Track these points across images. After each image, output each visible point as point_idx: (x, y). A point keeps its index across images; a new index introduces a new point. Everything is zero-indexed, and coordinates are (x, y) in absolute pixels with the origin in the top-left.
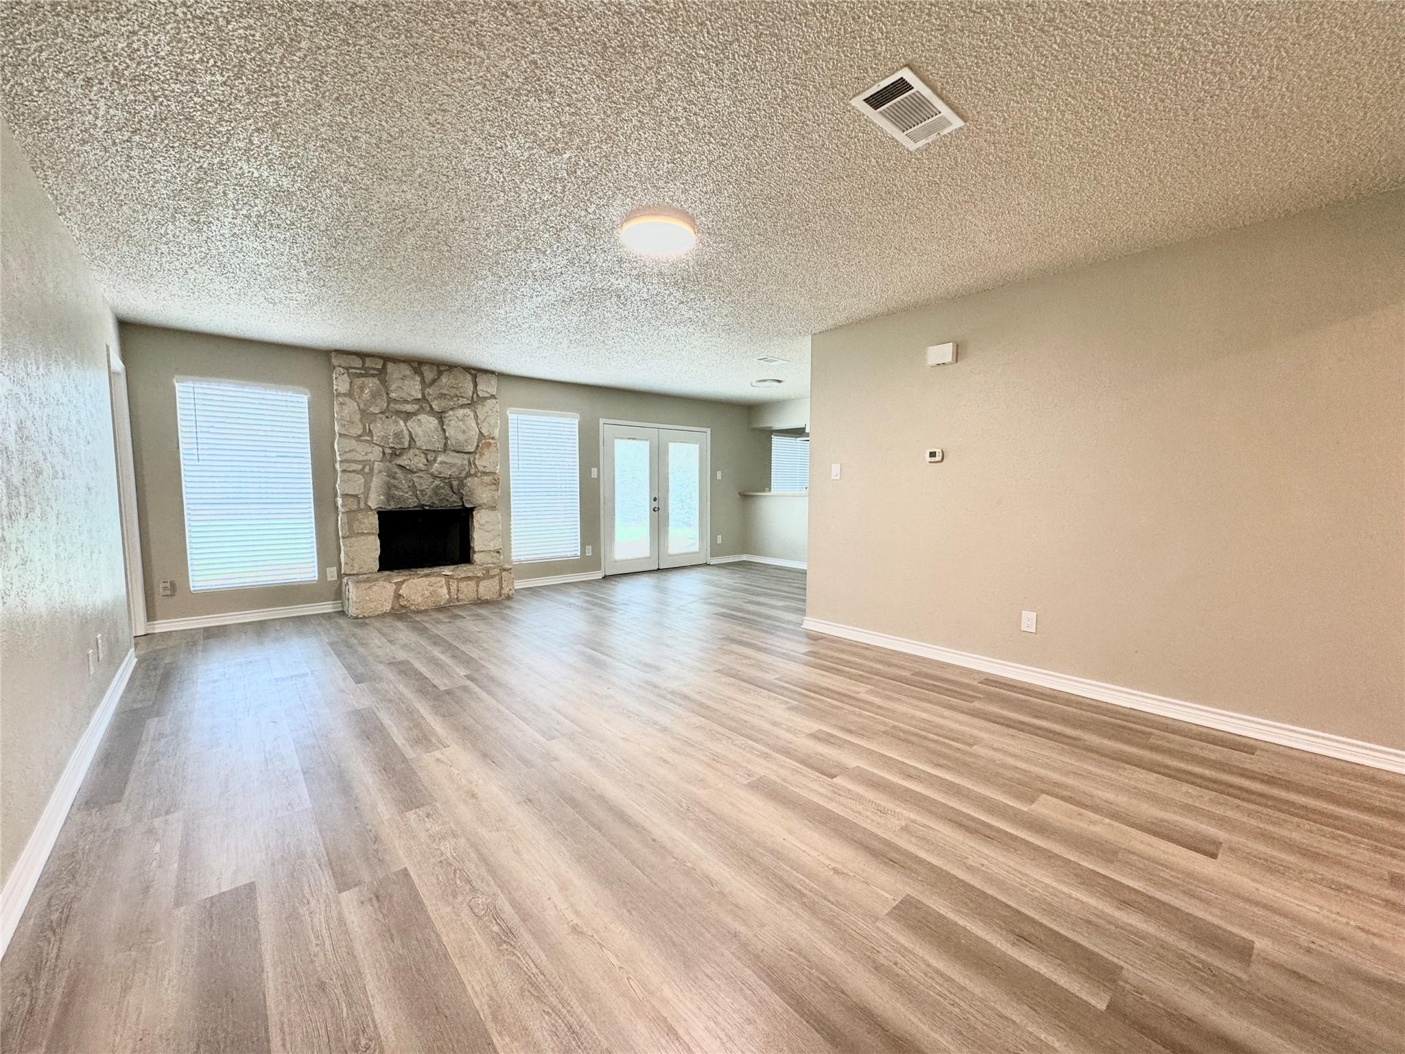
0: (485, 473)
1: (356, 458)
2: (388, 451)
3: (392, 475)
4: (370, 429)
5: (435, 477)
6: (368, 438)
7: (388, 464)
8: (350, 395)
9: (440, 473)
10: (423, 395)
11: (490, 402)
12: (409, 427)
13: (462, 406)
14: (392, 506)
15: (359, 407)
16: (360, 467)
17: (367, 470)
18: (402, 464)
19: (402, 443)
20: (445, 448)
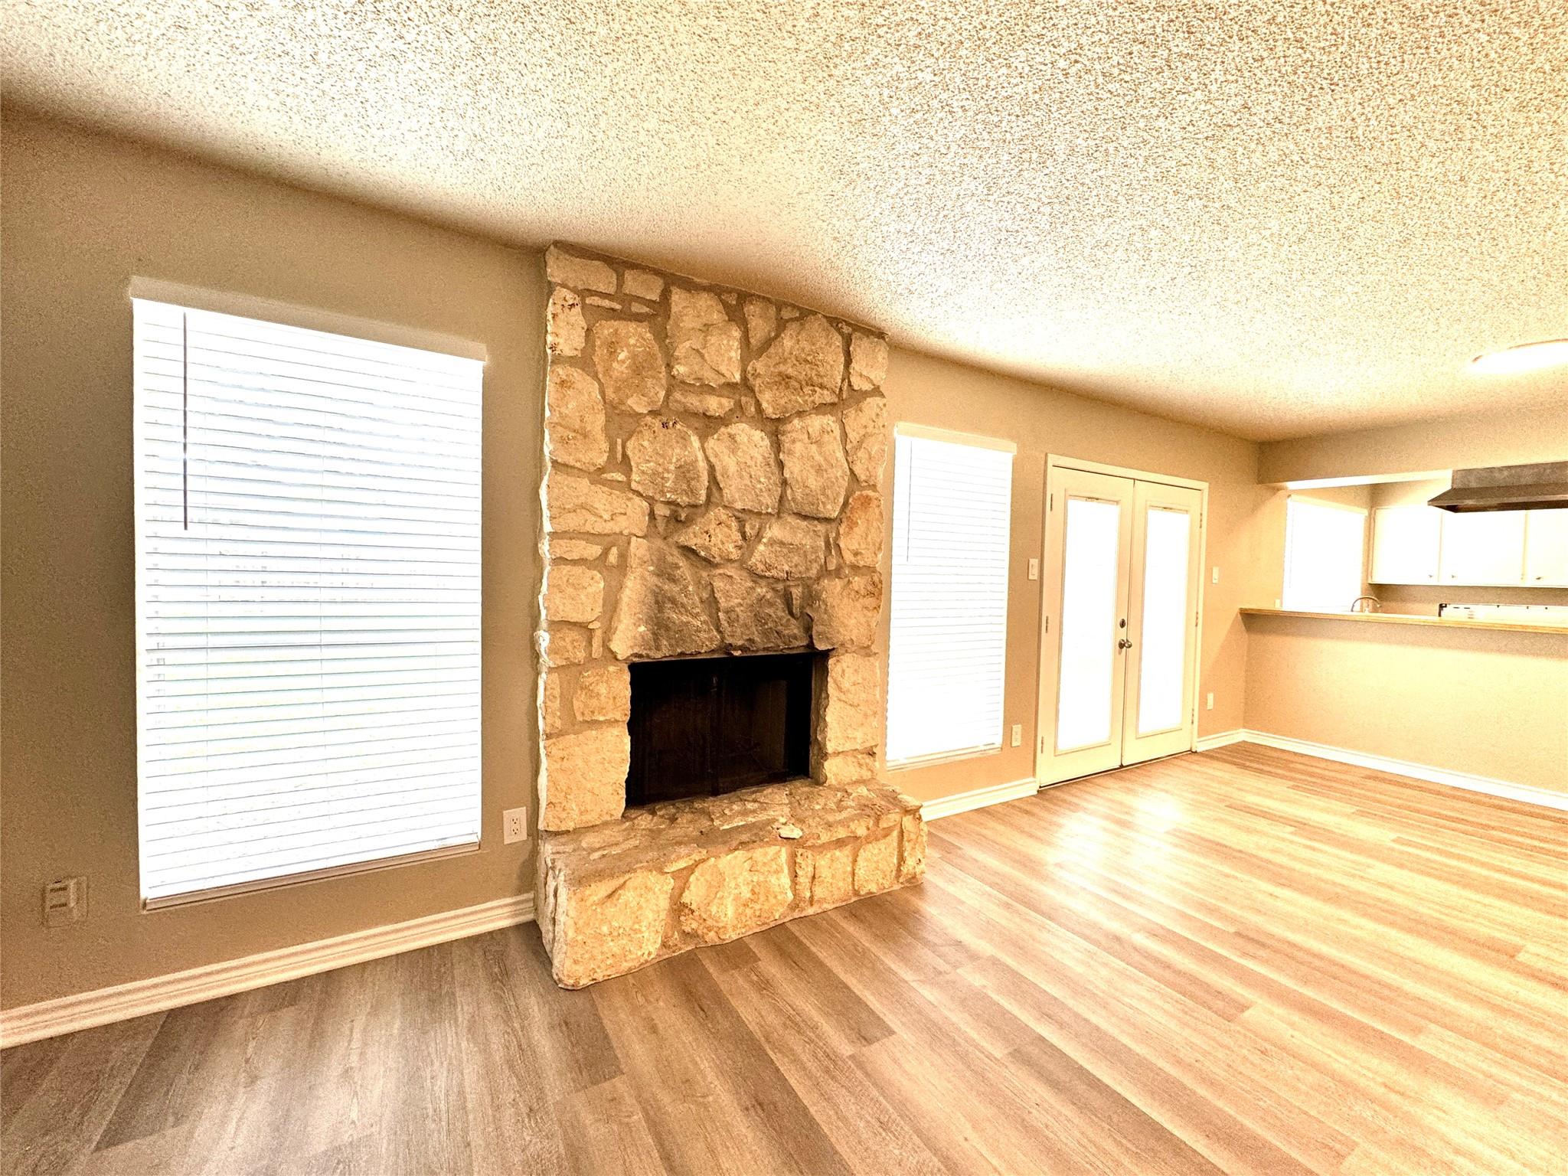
0: (855, 568)
1: (588, 528)
2: (662, 511)
3: (666, 572)
4: (625, 455)
5: (756, 576)
6: (620, 477)
7: (659, 543)
8: (584, 361)
9: (769, 568)
10: (744, 379)
11: (872, 402)
12: (709, 452)
13: (821, 409)
14: (664, 652)
15: (603, 393)
16: (595, 550)
17: (613, 557)
18: (692, 543)
19: (692, 492)
20: (781, 508)
